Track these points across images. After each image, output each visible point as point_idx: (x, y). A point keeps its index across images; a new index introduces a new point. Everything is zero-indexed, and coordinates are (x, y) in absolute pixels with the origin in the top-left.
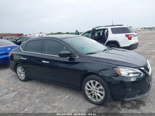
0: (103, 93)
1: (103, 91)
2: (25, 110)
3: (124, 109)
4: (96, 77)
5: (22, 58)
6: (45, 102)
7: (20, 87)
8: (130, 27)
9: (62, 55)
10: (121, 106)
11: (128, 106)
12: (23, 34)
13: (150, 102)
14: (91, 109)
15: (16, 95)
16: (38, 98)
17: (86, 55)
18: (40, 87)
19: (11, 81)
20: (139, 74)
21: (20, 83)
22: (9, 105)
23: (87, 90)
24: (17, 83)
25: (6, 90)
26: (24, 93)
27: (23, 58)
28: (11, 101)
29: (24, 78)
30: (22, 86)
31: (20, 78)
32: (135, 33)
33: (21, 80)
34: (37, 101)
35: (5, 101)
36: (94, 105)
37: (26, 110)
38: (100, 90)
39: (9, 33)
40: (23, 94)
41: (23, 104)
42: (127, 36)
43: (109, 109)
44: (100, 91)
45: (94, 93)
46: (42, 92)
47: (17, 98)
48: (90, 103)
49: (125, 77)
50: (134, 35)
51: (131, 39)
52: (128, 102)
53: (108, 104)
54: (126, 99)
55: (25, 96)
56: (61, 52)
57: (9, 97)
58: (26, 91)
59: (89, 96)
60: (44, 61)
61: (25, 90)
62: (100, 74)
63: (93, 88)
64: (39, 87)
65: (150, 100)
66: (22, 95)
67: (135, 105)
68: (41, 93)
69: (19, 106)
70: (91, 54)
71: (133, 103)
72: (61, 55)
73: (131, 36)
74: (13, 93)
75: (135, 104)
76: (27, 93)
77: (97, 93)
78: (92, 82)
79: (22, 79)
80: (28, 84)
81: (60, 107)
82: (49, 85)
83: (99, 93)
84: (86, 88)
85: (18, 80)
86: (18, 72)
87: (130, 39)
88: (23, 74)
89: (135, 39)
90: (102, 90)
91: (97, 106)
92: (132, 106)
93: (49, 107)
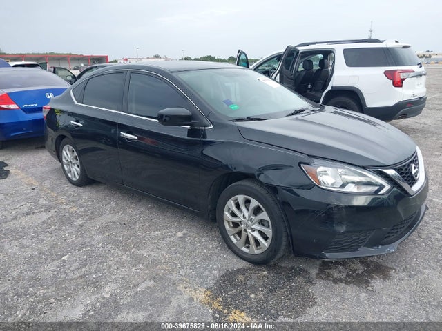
0: (269, 232)
1: (269, 226)
2: (63, 258)
3: (322, 282)
4: (252, 188)
5: (72, 122)
6: (117, 244)
7: (64, 199)
8: (405, 47)
9: (167, 119)
10: (317, 274)
11: (336, 275)
12: (107, 57)
13: (405, 270)
14: (231, 273)
15: (49, 218)
16: (102, 230)
17: (232, 123)
18: (116, 204)
19: (47, 184)
20: (377, 188)
21: (67, 190)
22: (26, 242)
23: (228, 222)
24: (60, 189)
25: (29, 204)
26: (71, 215)
27: (76, 121)
28: (35, 232)
29: (78, 177)
30: (71, 199)
31: (69, 175)
32: (416, 69)
33: (70, 181)
34: (98, 237)
35: (21, 232)
36: (245, 262)
37: (65, 258)
38: (262, 223)
39: (70, 54)
40: (69, 219)
41: (62, 243)
42: (389, 75)
43: (280, 279)
44: (263, 225)
45: (245, 230)
46: (118, 217)
47: (51, 225)
48: (235, 257)
49: (332, 191)
50: (412, 74)
51: (401, 86)
52: (341, 265)
53: (283, 265)
54: (327, 255)
55: (72, 224)
56: (164, 110)
57: (32, 223)
58: (78, 211)
59: (232, 238)
60: (124, 134)
61: (75, 209)
62: (262, 178)
63: (244, 216)
64: (113, 204)
65: (408, 266)
66: (64, 221)
67: (358, 274)
68: (114, 220)
69: (52, 247)
70: (249, 119)
71: (355, 267)
72: (164, 118)
73: (402, 76)
74: (43, 214)
75: (360, 272)
76: (78, 217)
77: (253, 230)
78: (241, 198)
79: (74, 179)
80: (86, 194)
81: (154, 259)
82: (140, 201)
83: (259, 231)
84: (227, 214)
85: (65, 180)
86: (64, 160)
87: (398, 83)
88: (76, 167)
89: (417, 87)
90: (266, 224)
91: (251, 266)
92: (348, 275)
93: (124, 257)
